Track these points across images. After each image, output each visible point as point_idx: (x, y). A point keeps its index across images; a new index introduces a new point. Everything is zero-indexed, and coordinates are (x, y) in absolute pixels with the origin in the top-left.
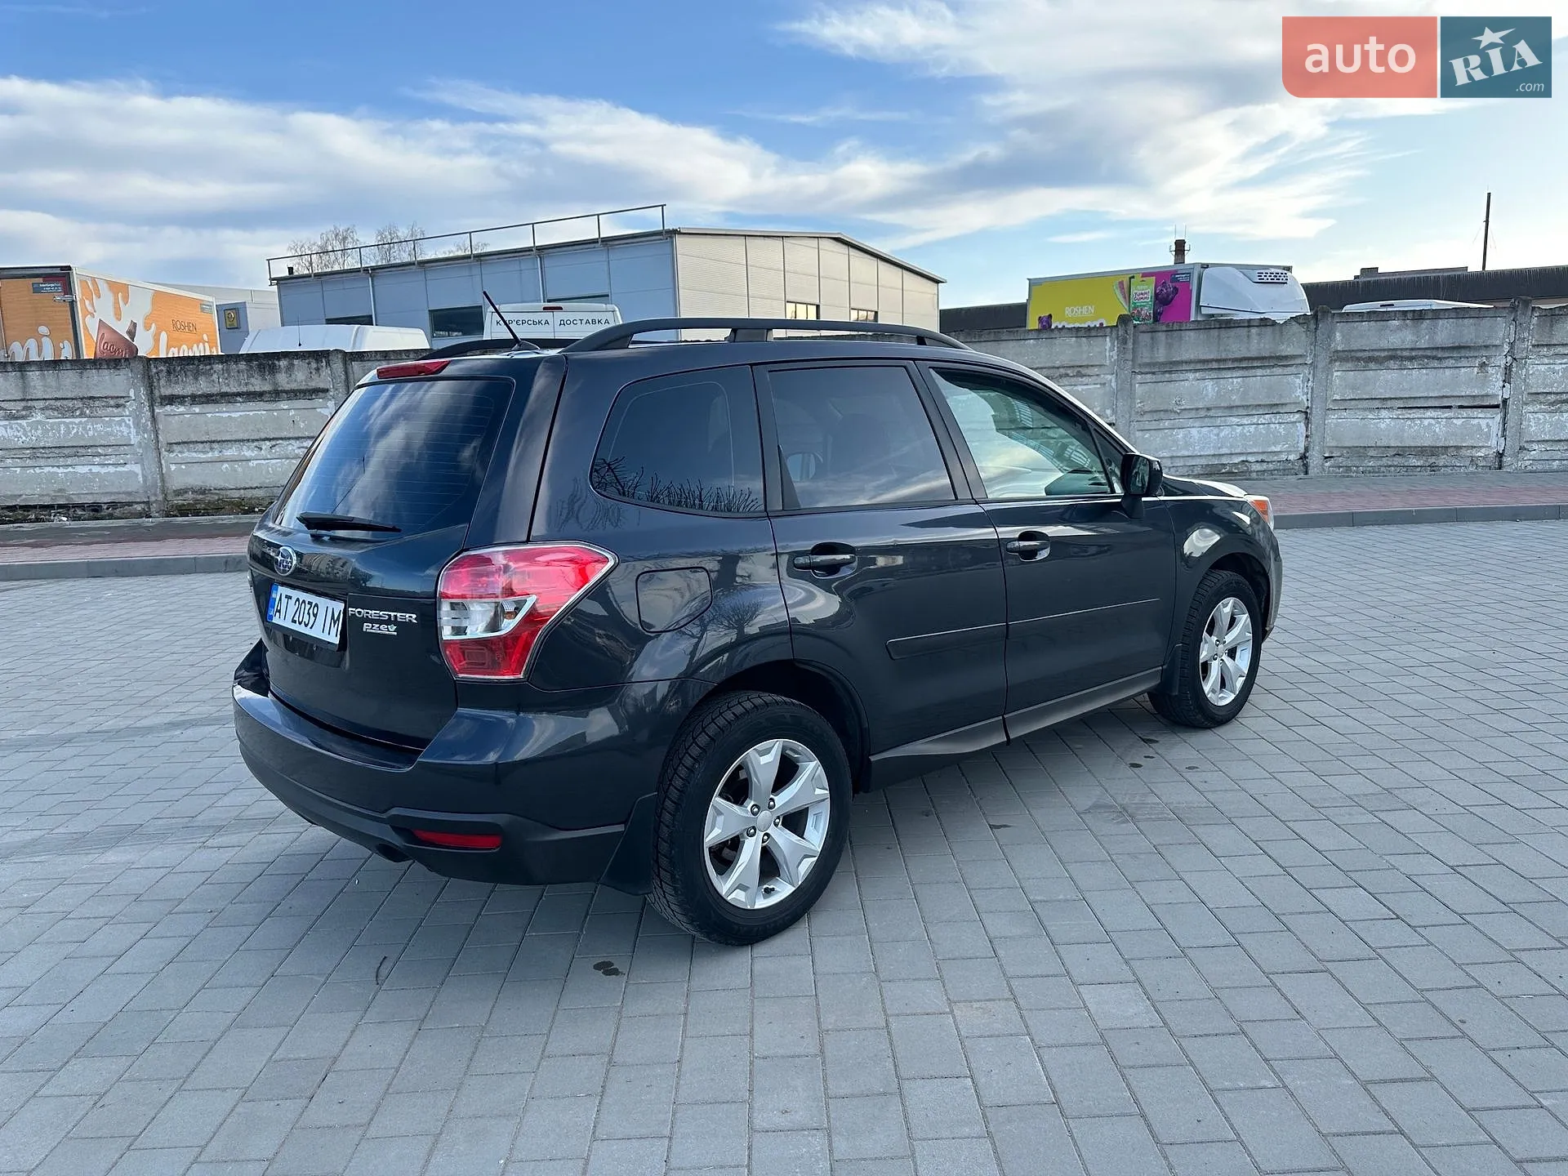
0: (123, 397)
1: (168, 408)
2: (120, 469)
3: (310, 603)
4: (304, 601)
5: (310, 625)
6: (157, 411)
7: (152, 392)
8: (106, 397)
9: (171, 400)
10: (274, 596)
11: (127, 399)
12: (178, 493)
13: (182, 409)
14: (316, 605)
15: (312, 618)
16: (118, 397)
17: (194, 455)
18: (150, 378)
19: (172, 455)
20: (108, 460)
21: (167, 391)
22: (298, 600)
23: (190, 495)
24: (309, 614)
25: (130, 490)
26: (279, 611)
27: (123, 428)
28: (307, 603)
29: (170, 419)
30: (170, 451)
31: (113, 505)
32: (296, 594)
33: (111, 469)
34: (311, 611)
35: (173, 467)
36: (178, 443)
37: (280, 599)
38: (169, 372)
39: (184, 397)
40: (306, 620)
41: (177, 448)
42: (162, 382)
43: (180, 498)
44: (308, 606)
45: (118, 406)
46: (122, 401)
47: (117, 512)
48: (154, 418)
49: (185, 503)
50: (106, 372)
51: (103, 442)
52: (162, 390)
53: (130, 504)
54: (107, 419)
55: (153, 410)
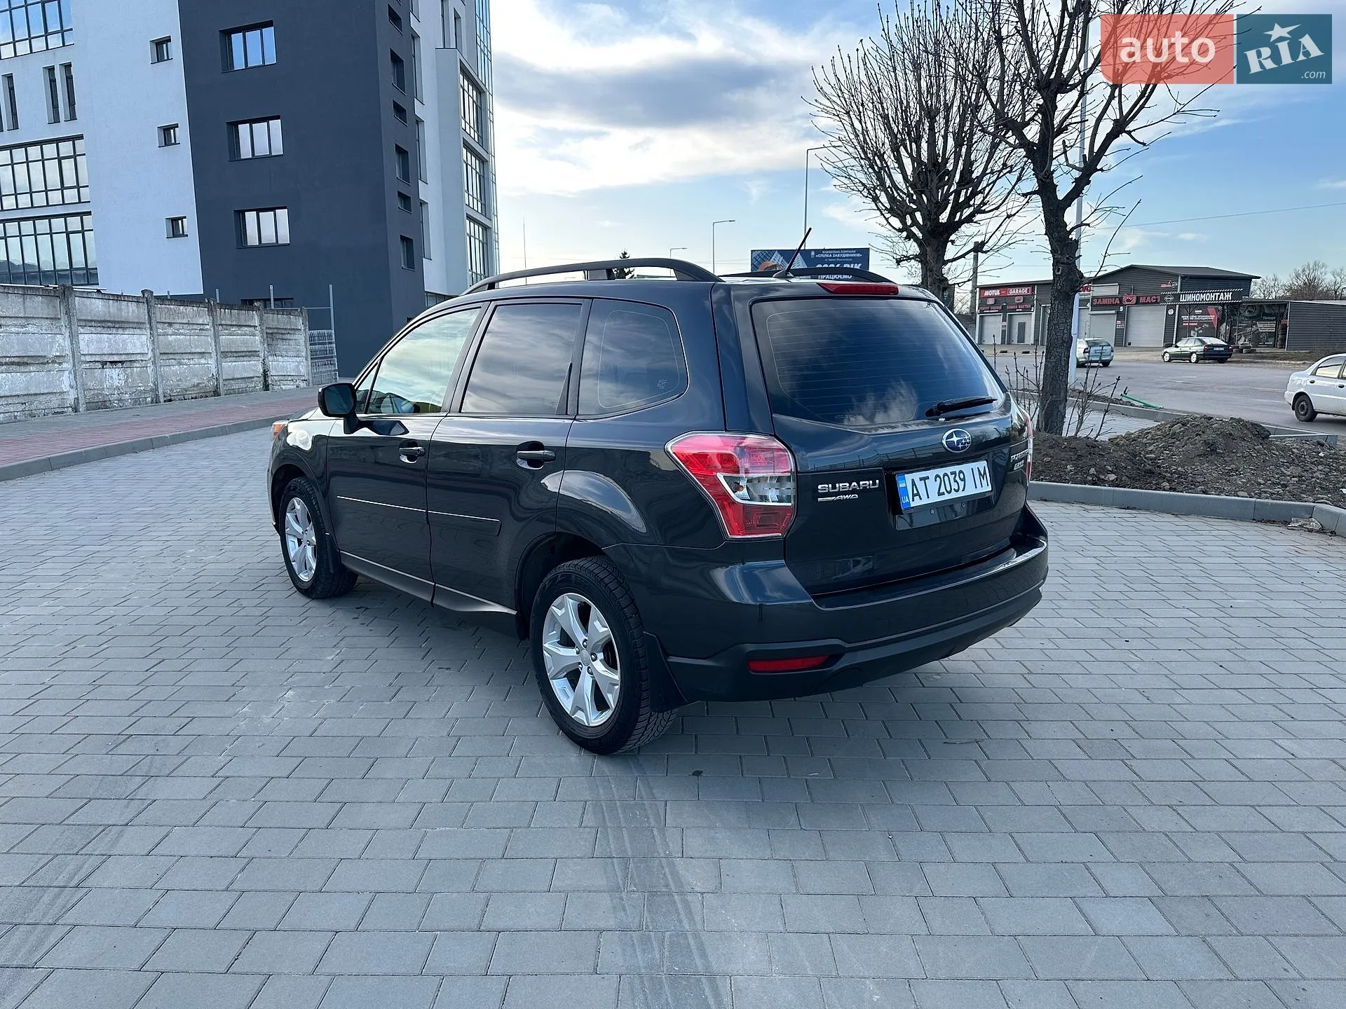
3: (952, 473)
4: (946, 475)
5: (961, 488)
10: (901, 485)
14: (961, 472)
15: (961, 484)
22: (937, 476)
24: (955, 481)
26: (918, 494)
28: (949, 474)
32: (931, 473)
34: (957, 478)
37: (914, 484)
40: (955, 486)
44: (952, 477)
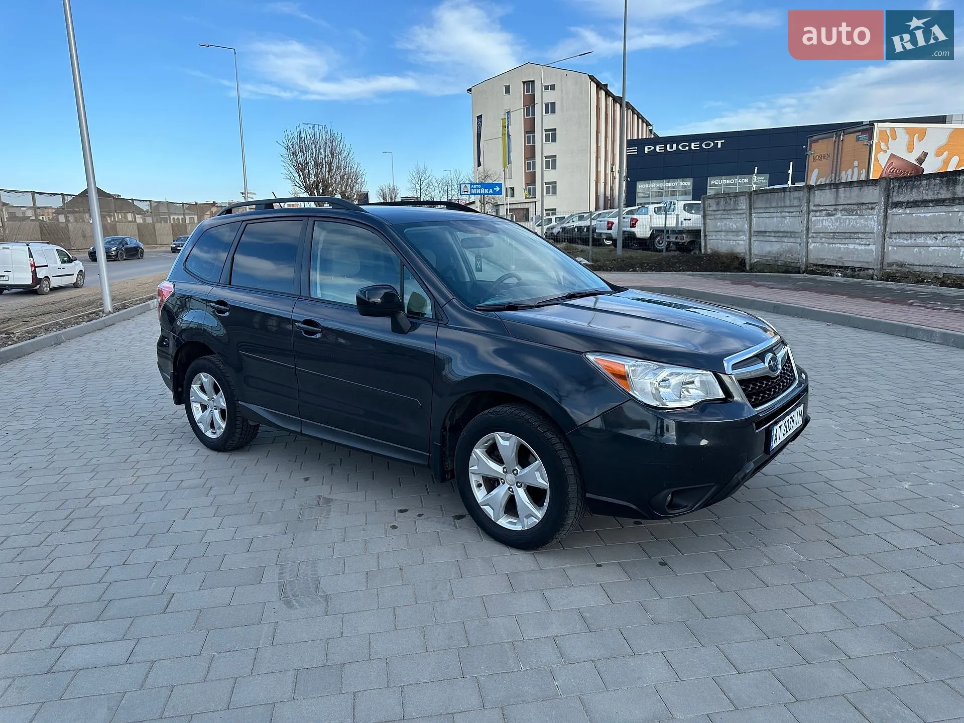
0: (875, 203)
1: (894, 210)
2: (867, 247)
6: (889, 212)
7: (888, 200)
8: (868, 203)
9: (897, 205)
11: (877, 204)
12: (890, 265)
13: (901, 211)
16: (873, 203)
17: (902, 241)
18: (889, 190)
19: (891, 240)
20: (863, 241)
21: (896, 199)
23: (895, 267)
25: (868, 261)
27: (872, 223)
29: (894, 216)
30: (890, 238)
31: (860, 269)
33: (863, 247)
35: (890, 248)
36: (895, 233)
38: (899, 187)
39: (903, 203)
41: (894, 236)
42: (895, 193)
43: (890, 268)
45: (872, 209)
46: (874, 205)
47: (861, 273)
48: (886, 217)
49: (891, 272)
50: (870, 188)
51: (863, 231)
52: (894, 198)
53: (868, 269)
54: (866, 216)
55: (887, 210)
